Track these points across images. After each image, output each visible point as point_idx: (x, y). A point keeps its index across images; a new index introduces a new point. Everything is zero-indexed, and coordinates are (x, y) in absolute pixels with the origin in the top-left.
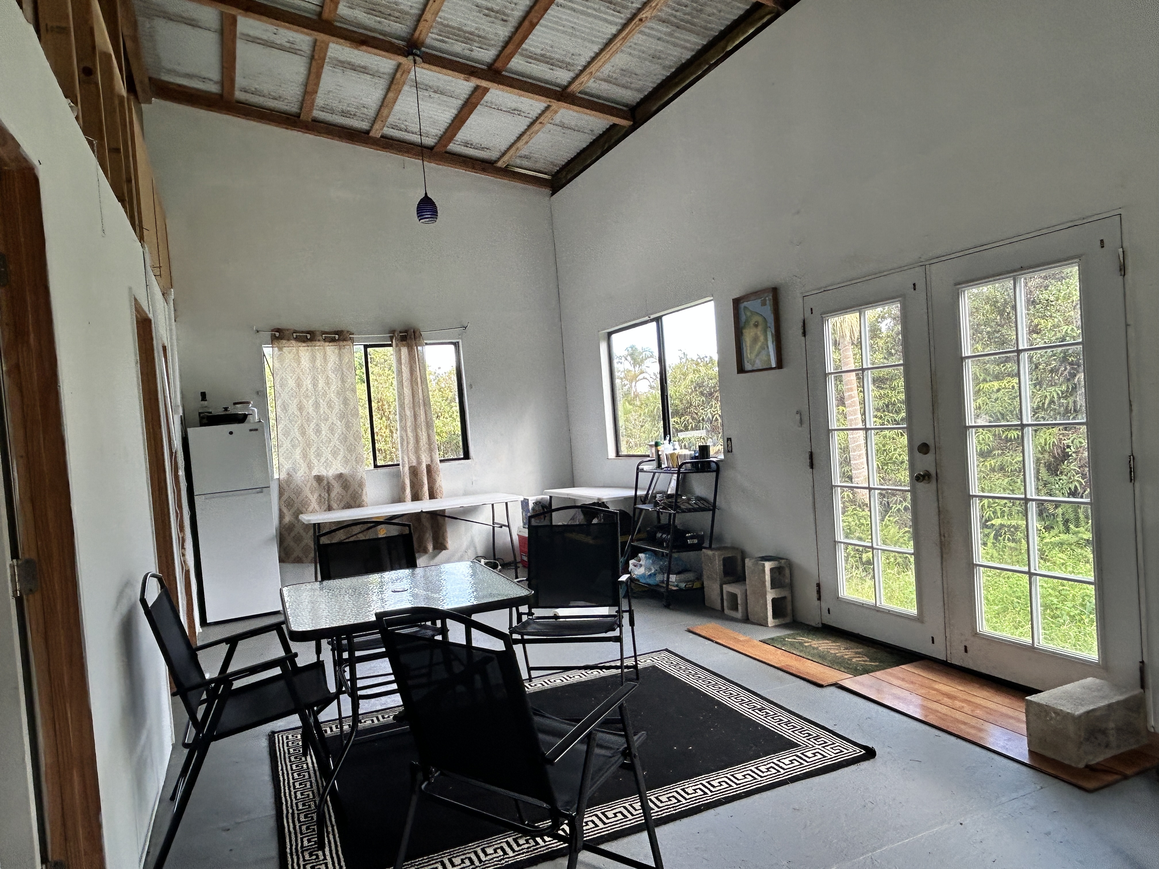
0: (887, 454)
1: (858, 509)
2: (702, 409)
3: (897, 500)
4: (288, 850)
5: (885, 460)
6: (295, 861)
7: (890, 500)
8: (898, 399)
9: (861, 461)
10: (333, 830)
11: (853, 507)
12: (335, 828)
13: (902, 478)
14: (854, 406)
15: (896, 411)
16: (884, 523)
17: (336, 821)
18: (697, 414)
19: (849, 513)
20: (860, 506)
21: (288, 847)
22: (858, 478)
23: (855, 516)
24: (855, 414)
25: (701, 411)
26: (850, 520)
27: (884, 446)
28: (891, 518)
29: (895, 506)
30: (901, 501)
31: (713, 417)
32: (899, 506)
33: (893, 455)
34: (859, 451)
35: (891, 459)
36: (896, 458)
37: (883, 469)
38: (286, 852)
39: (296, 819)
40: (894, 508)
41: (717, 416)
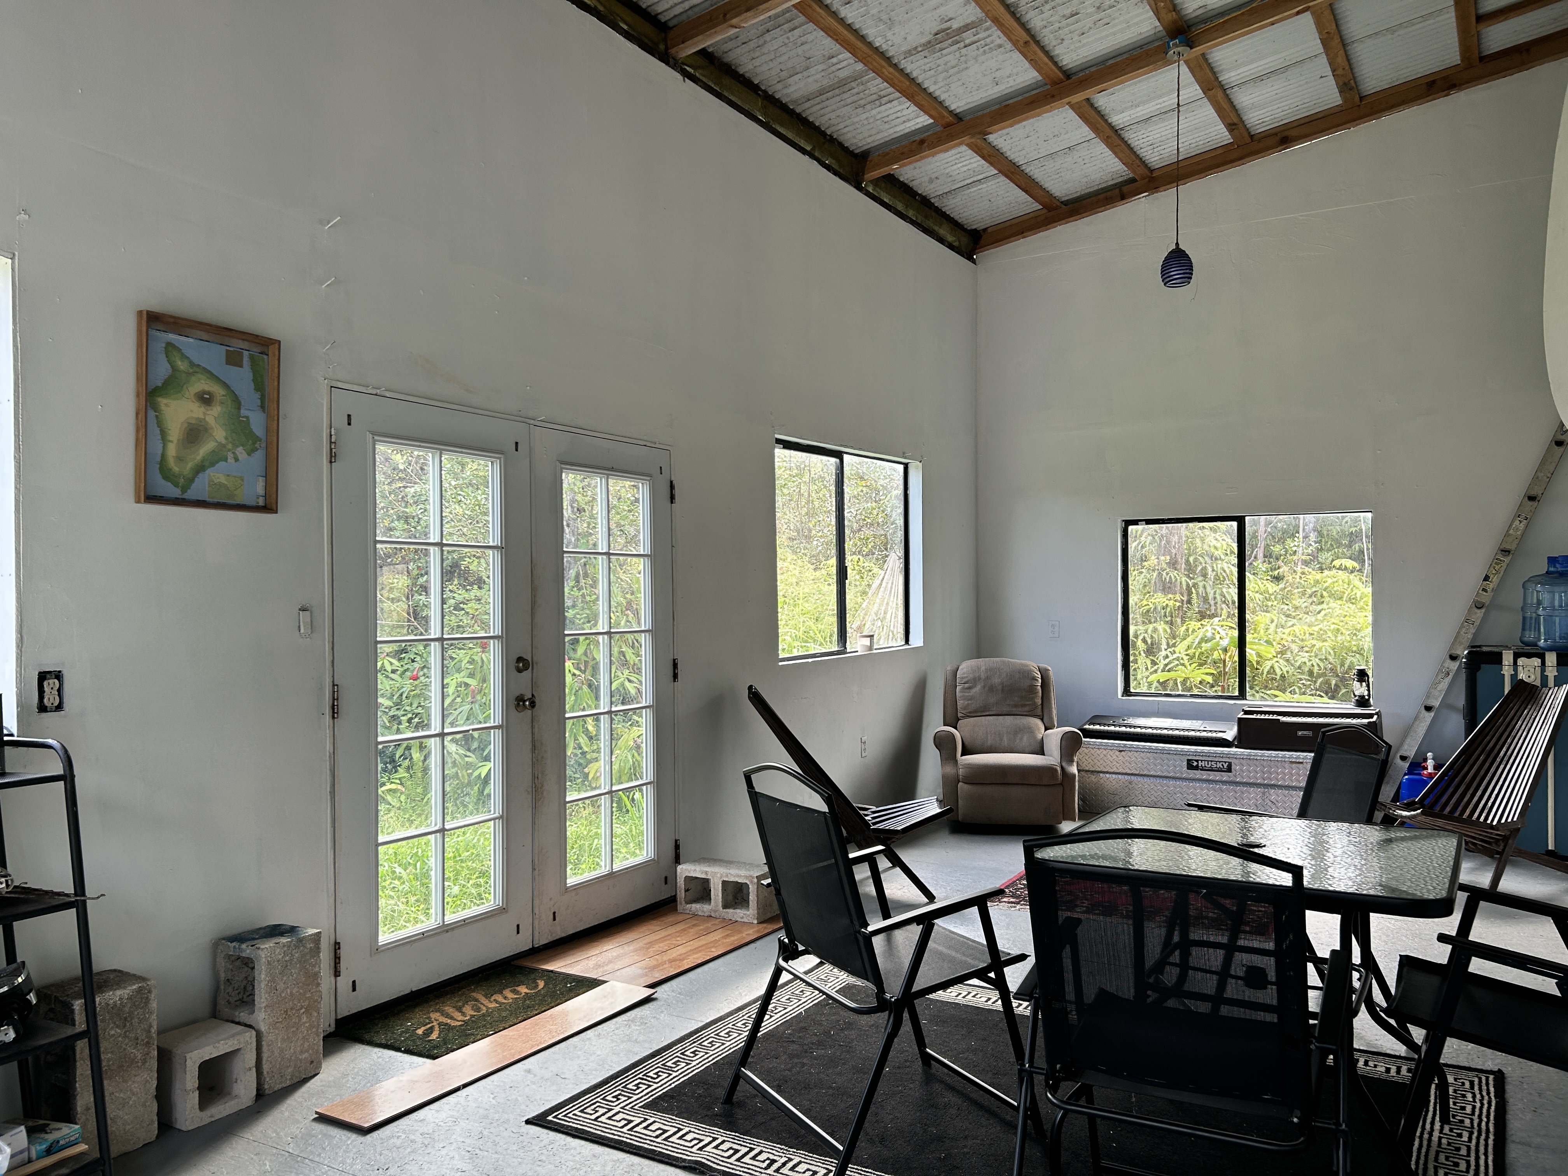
4: (1492, 1137)
6: (1484, 1124)
10: (1422, 1133)
12: (1418, 1134)
17: (1414, 1140)
21: (1491, 1142)
38: (1495, 1135)
39: (1473, 1167)
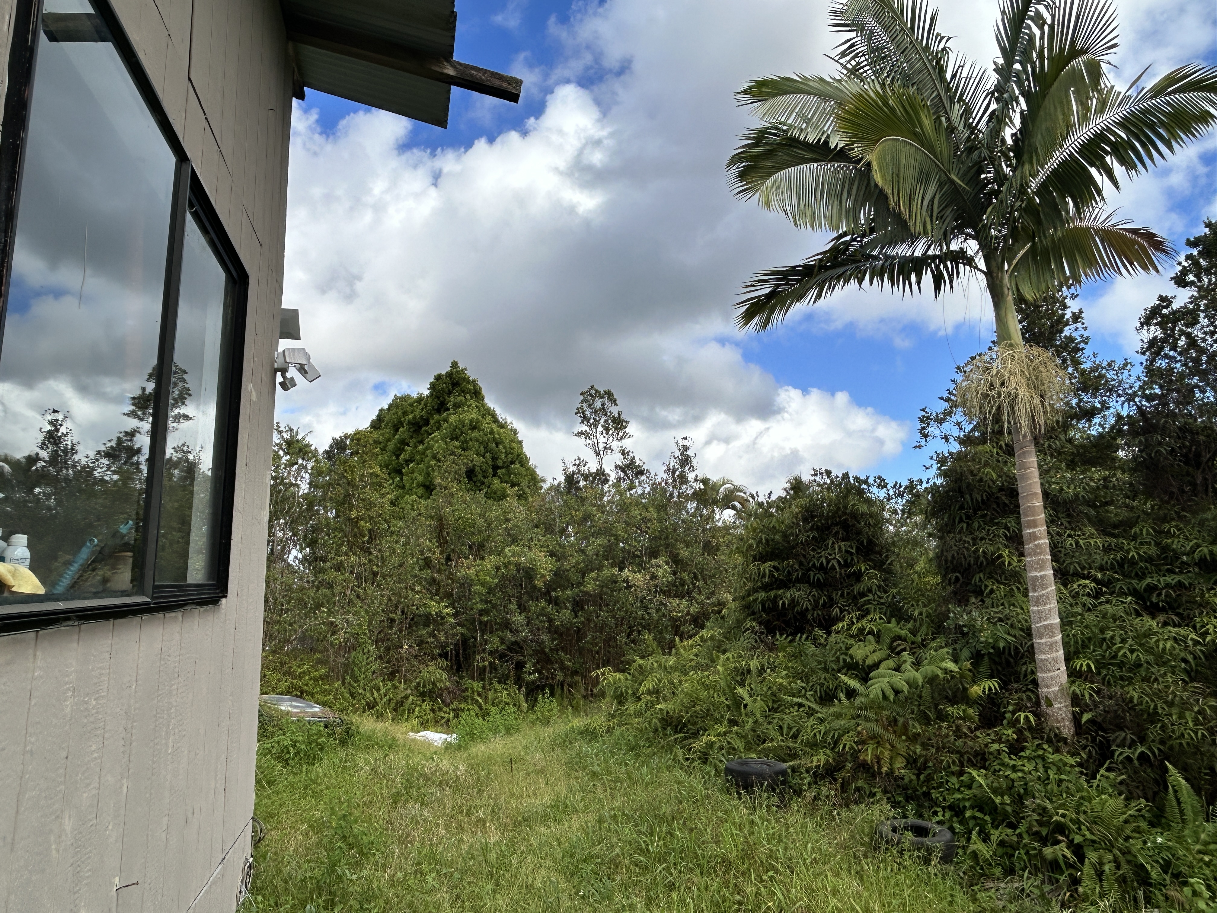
0: (1109, 647)
1: (1045, 746)
2: (813, 550)
3: (1125, 738)
5: (1104, 657)
7: (1112, 737)
8: (1138, 554)
9: (1054, 655)
11: (1037, 742)
13: (1136, 696)
14: (1040, 554)
15: (1137, 574)
16: (1095, 783)
18: (804, 556)
19: (1028, 752)
20: (1049, 741)
22: (1048, 687)
23: (1039, 761)
24: (1042, 568)
25: (812, 553)
26: (1029, 767)
27: (1102, 631)
28: (1112, 775)
29: (1120, 750)
30: (1133, 742)
31: (828, 563)
32: (1127, 752)
33: (1120, 649)
34: (1051, 637)
35: (1115, 656)
36: (1124, 655)
37: (1099, 673)
40: (1120, 753)
41: (835, 562)
